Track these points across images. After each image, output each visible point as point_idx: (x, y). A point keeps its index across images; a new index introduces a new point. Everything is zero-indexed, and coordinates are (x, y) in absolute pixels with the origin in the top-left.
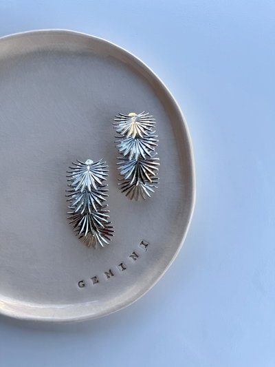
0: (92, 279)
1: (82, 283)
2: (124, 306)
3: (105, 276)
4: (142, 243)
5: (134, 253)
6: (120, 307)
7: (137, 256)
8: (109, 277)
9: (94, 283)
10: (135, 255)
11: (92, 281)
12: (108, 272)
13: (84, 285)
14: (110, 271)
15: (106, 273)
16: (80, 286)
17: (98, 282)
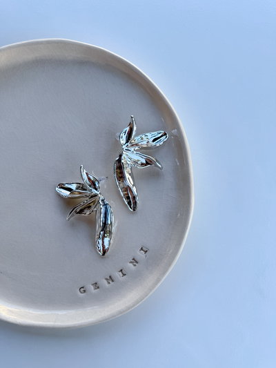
0: (93, 285)
1: (83, 289)
2: (124, 311)
3: (105, 282)
4: (142, 249)
5: (134, 259)
6: (120, 312)
7: (137, 262)
8: (109, 283)
9: (96, 289)
10: (135, 261)
11: (92, 287)
12: (108, 278)
13: (85, 291)
14: (110, 277)
15: (107, 279)
16: (81, 292)
17: (98, 287)
